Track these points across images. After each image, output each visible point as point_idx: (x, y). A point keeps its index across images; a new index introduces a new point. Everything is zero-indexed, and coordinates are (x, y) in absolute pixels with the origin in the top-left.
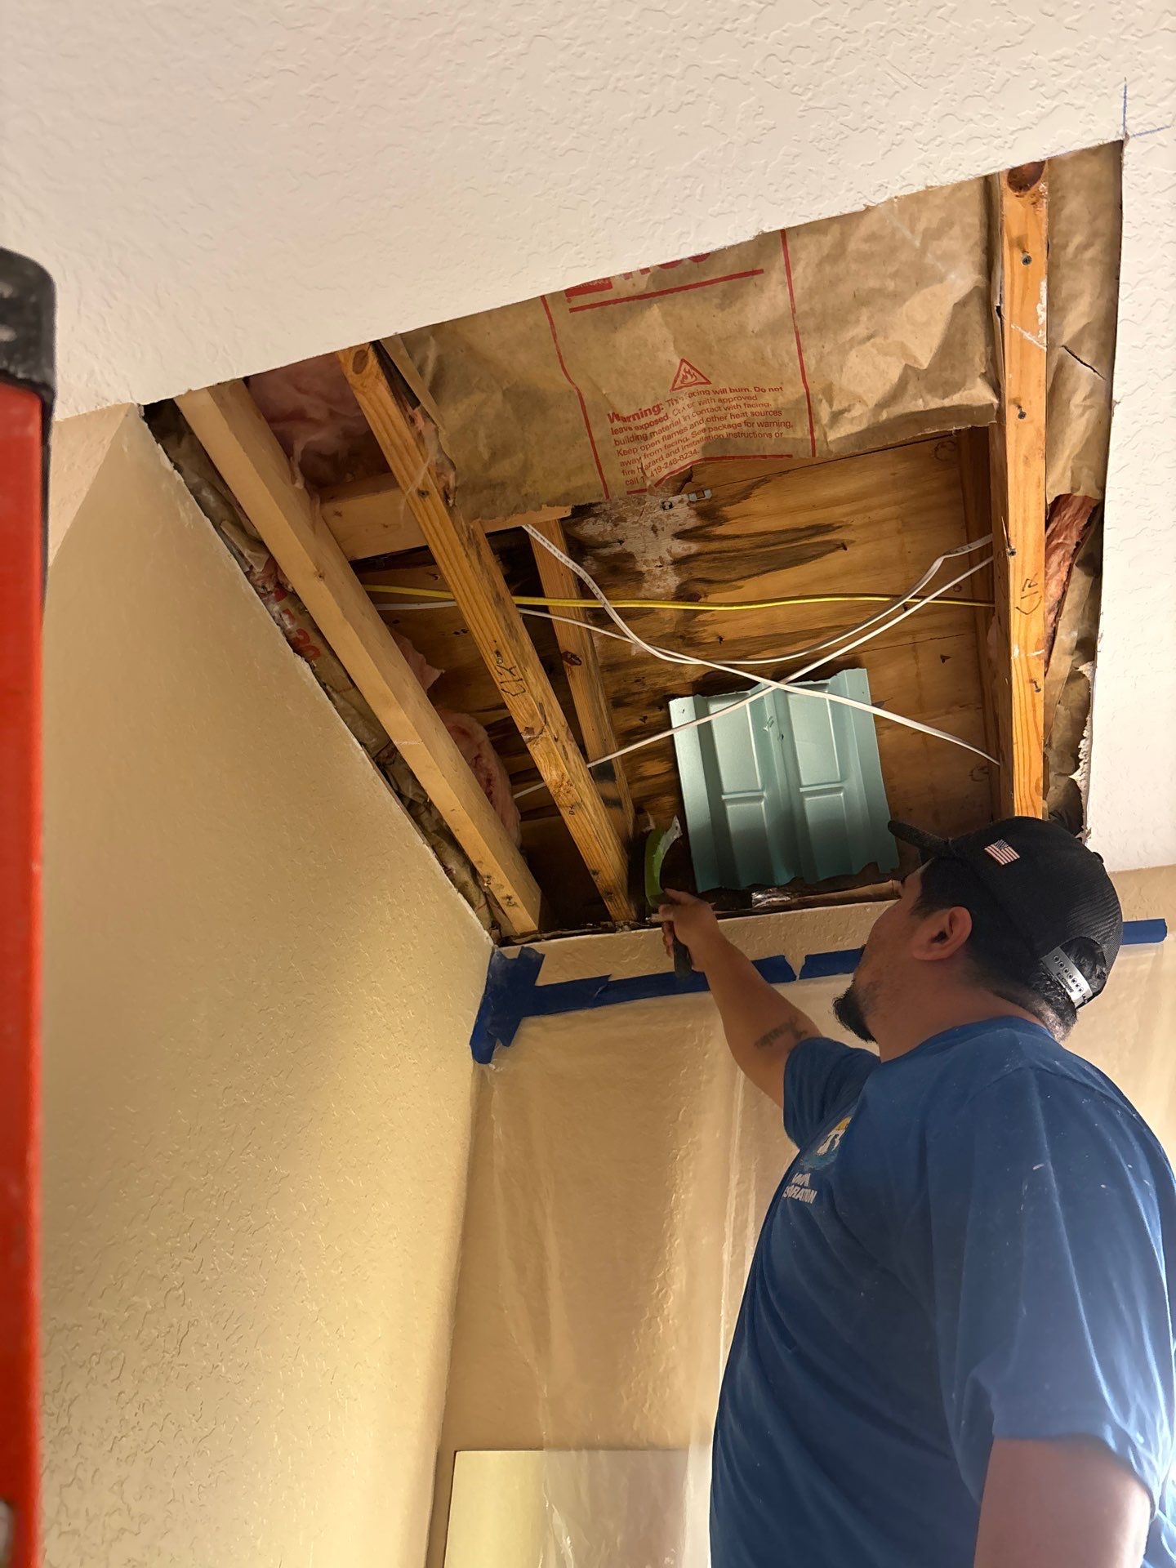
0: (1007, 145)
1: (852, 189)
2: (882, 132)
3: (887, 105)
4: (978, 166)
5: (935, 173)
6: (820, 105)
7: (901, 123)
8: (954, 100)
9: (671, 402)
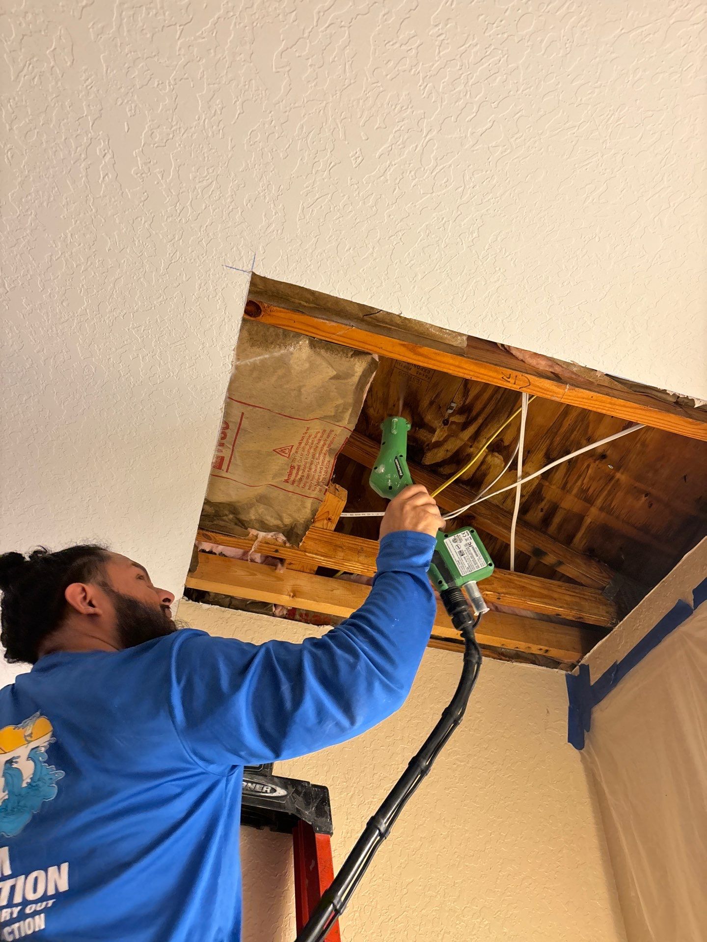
0: (230, 317)
1: (219, 375)
2: (200, 356)
3: (189, 351)
4: (234, 330)
5: (229, 345)
6: (177, 371)
7: (199, 349)
8: (199, 329)
9: (294, 460)
